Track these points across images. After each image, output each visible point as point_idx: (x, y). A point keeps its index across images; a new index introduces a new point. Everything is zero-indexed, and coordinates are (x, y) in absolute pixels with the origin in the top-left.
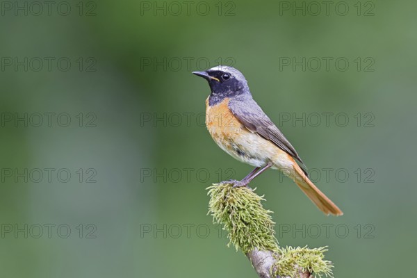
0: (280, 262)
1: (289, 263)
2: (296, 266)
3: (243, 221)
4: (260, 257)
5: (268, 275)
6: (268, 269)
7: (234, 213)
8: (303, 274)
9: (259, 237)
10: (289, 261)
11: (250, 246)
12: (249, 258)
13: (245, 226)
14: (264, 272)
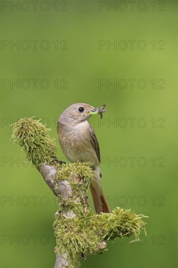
0: (60, 171)
1: (67, 171)
2: (72, 173)
3: (35, 143)
4: (46, 169)
5: (52, 181)
6: (52, 176)
7: (28, 138)
8: (77, 178)
9: (47, 155)
10: (66, 170)
11: (40, 162)
12: (40, 171)
13: (36, 147)
14: (50, 179)
